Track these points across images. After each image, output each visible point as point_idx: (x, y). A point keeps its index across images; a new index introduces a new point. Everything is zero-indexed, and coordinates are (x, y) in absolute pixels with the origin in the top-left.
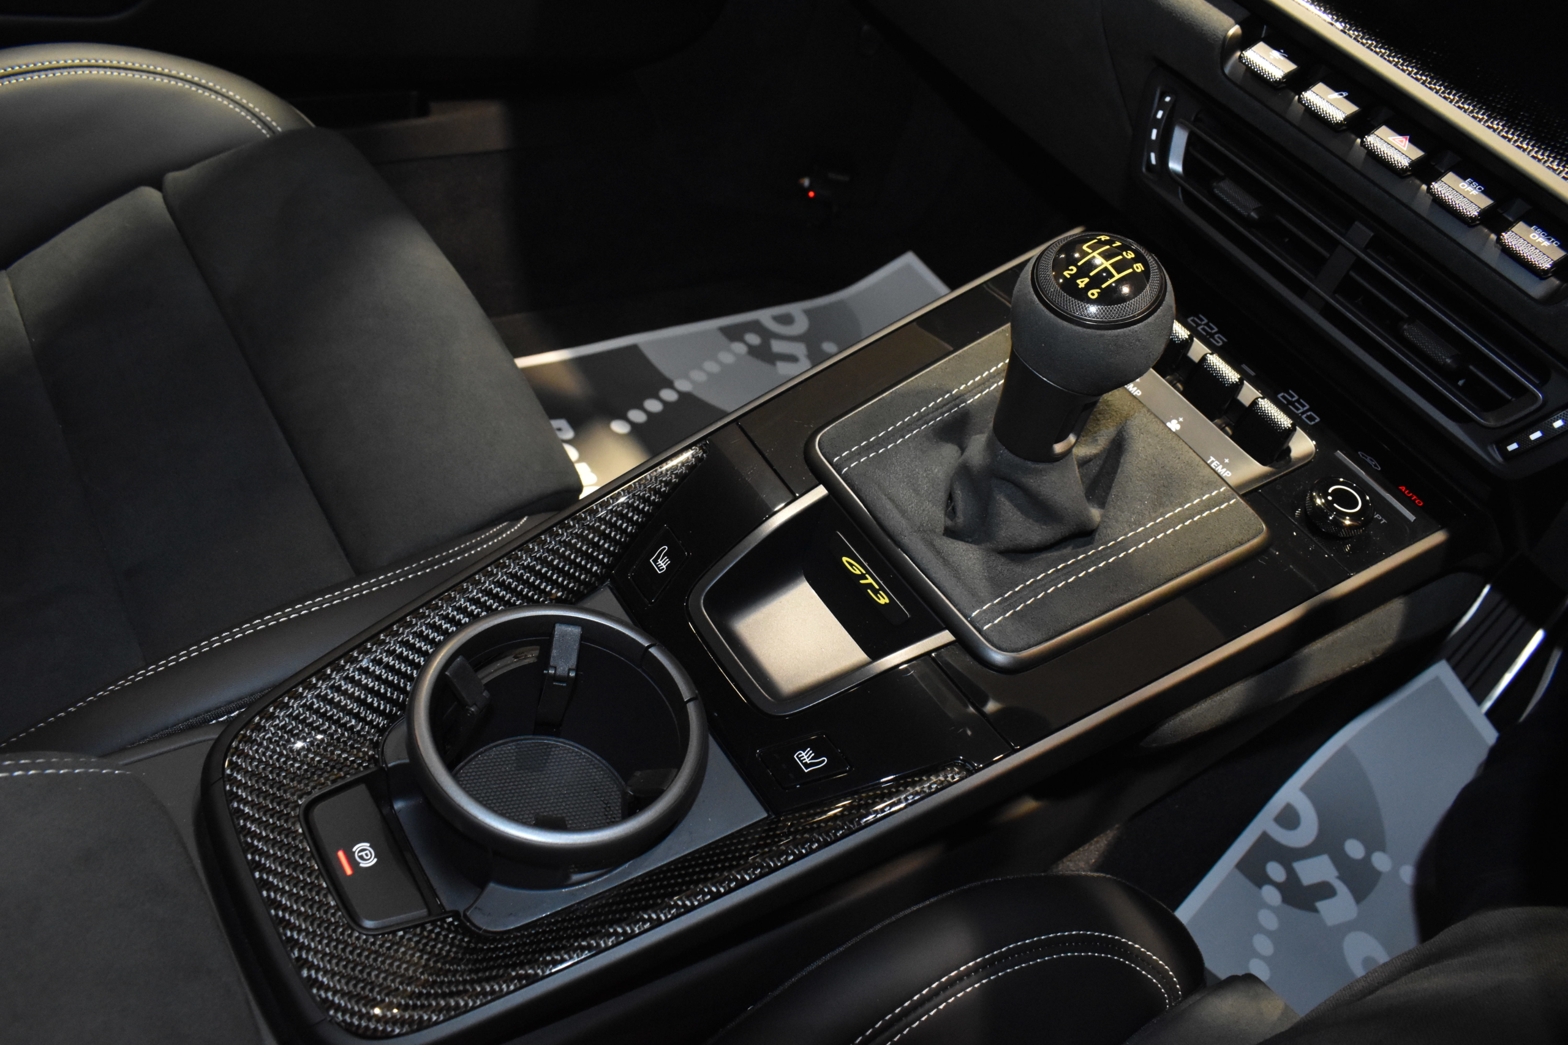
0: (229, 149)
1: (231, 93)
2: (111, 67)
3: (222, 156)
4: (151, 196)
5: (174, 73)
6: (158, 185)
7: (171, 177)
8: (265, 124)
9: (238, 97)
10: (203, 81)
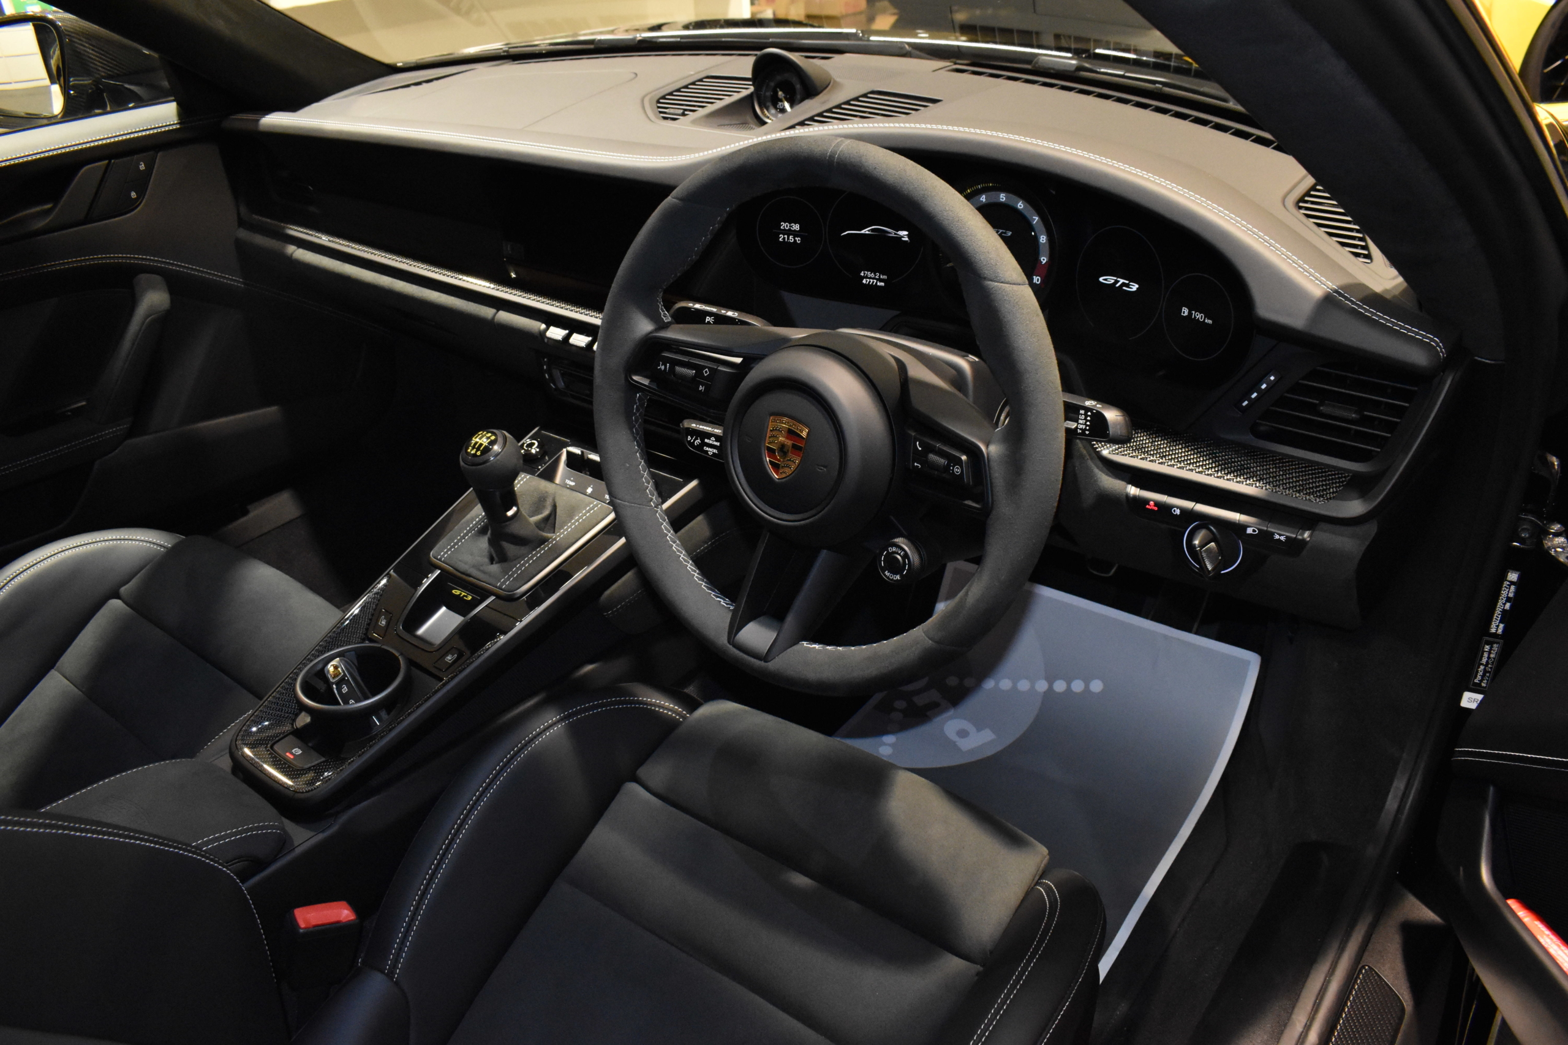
0: (149, 563)
1: (138, 537)
2: (74, 547)
3: (147, 567)
4: (115, 603)
5: (106, 538)
6: (117, 596)
7: (123, 590)
8: (161, 546)
9: (142, 538)
10: (122, 537)
